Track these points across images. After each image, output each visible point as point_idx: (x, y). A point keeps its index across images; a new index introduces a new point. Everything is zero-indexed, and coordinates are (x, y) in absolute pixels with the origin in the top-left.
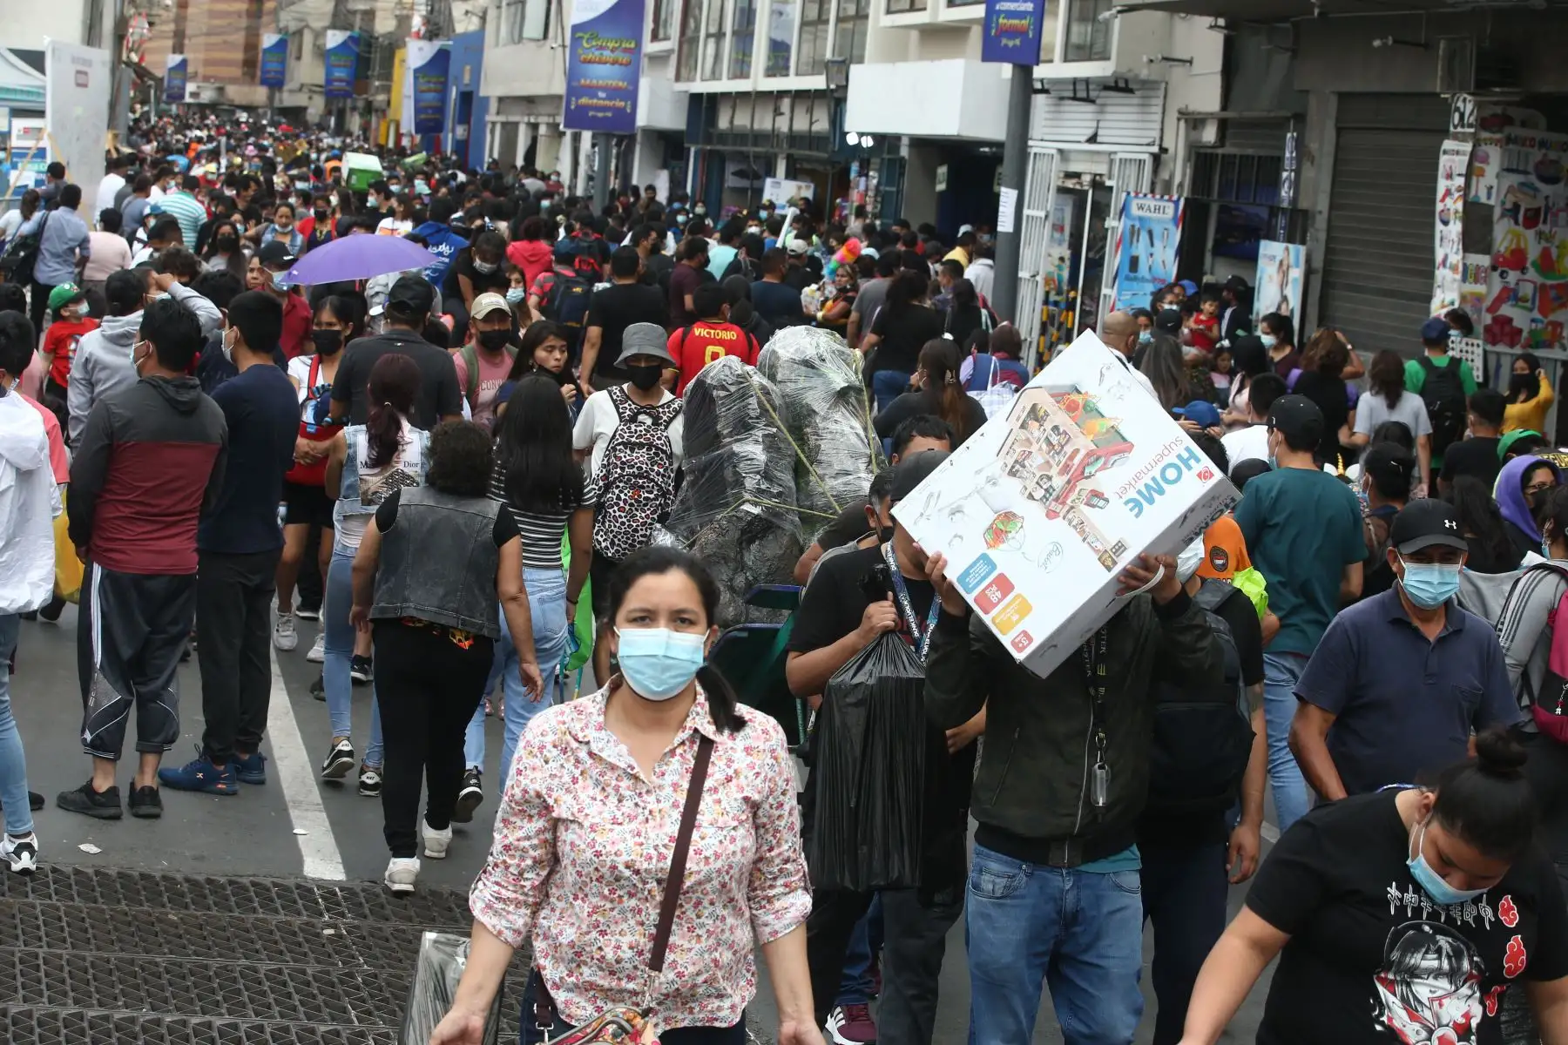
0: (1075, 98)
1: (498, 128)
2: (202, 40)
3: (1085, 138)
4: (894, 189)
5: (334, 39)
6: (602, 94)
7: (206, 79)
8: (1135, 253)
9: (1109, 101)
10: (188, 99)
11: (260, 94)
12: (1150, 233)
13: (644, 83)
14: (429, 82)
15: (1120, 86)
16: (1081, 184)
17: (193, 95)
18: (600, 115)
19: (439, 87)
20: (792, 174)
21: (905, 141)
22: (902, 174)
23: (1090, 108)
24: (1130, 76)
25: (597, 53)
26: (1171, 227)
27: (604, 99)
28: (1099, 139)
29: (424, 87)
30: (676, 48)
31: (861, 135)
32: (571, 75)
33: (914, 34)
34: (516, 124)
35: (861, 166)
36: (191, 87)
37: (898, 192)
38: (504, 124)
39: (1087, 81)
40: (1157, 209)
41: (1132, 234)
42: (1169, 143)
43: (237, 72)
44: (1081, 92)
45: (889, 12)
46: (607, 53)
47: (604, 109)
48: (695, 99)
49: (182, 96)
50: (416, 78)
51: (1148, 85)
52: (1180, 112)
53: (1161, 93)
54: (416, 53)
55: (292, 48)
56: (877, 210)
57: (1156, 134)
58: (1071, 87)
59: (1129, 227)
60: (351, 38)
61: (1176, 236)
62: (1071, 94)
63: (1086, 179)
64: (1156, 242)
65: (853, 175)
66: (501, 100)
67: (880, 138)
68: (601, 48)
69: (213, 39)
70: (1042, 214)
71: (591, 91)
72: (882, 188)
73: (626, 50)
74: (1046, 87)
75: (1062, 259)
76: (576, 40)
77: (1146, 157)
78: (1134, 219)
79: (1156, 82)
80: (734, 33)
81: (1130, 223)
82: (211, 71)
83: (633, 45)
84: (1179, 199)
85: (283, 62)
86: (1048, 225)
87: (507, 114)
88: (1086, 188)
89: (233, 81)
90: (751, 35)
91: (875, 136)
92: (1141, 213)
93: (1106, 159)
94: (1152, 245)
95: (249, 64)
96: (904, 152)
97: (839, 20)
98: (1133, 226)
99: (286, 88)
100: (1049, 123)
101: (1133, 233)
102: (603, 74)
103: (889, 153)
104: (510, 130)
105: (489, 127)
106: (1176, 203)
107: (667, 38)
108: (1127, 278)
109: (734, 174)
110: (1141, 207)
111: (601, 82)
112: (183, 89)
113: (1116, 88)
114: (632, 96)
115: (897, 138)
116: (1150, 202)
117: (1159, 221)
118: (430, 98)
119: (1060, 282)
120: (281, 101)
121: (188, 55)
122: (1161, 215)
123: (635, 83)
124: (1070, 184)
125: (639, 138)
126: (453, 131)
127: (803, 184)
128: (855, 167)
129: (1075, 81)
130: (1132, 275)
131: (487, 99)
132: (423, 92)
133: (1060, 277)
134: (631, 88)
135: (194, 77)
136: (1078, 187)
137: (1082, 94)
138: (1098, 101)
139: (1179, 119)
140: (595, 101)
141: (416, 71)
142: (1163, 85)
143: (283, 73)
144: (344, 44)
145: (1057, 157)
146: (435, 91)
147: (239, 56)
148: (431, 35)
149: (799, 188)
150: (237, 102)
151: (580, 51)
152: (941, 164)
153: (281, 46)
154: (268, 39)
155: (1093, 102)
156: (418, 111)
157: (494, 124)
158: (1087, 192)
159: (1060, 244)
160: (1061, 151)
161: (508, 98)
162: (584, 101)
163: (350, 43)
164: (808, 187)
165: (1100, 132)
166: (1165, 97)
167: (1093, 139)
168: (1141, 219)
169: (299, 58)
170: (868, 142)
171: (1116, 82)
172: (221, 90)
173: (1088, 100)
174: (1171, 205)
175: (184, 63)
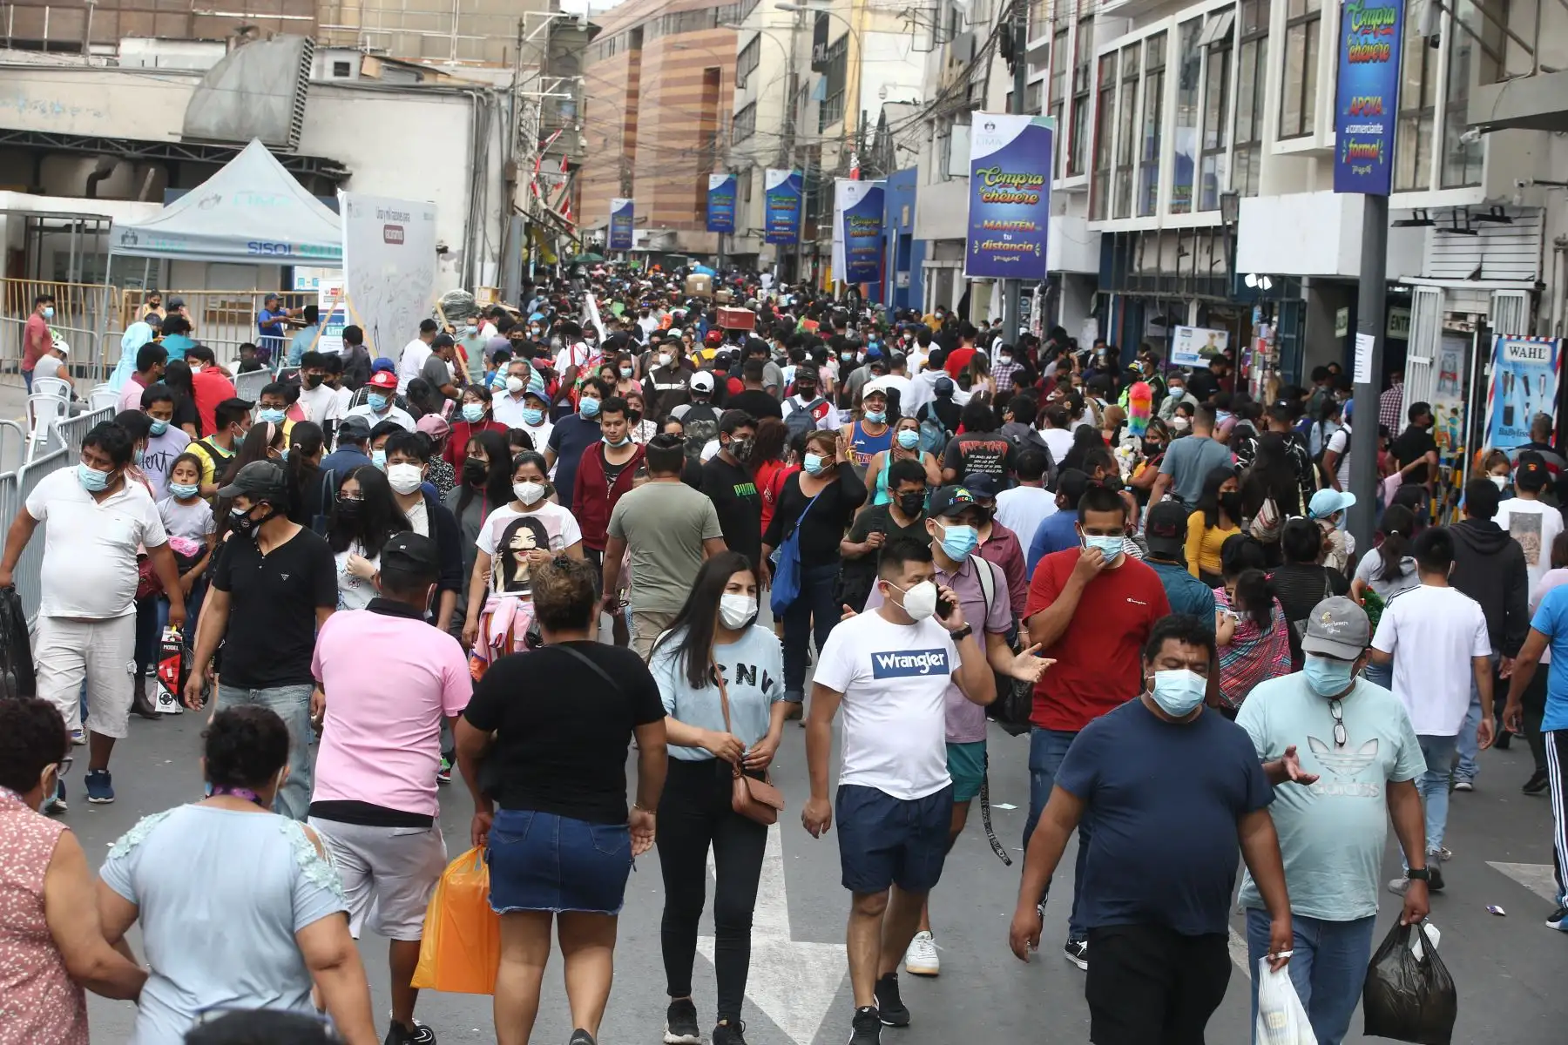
0: (1455, 230)
1: (935, 273)
2: (651, 182)
3: (1466, 274)
4: (1294, 336)
5: (775, 178)
6: (1007, 237)
7: (657, 224)
8: (1508, 403)
9: (1492, 232)
10: (636, 247)
11: (711, 240)
12: (1526, 380)
13: (1055, 224)
14: (862, 225)
15: (1495, 214)
16: (1467, 326)
17: (641, 242)
18: (1007, 260)
19: (874, 231)
20: (1204, 322)
21: (1305, 282)
22: (1302, 320)
23: (1473, 240)
24: (1503, 202)
25: (1001, 191)
26: (1549, 372)
27: (1010, 242)
28: (1484, 275)
29: (858, 231)
30: (1090, 183)
31: (1260, 276)
32: (975, 216)
33: (1312, 161)
34: (951, 270)
35: (1263, 312)
36: (638, 234)
37: (1298, 338)
38: (940, 270)
39: (1466, 209)
40: (1532, 353)
41: (1505, 382)
42: (1547, 280)
43: (690, 216)
44: (1464, 223)
45: (1281, 138)
46: (1012, 190)
47: (1011, 252)
48: (1107, 238)
49: (629, 244)
50: (846, 222)
51: (1526, 212)
52: (1557, 243)
53: (1539, 221)
54: (848, 194)
55: (741, 190)
56: (1276, 361)
57: (1535, 267)
58: (1451, 217)
59: (1502, 373)
60: (792, 177)
61: (1555, 383)
62: (1451, 225)
63: (1472, 319)
64: (1533, 389)
65: (1255, 321)
66: (936, 242)
67: (1278, 279)
68: (1005, 185)
69: (663, 180)
70: (1427, 361)
71: (995, 233)
72: (1281, 335)
73: (1033, 187)
74: (1430, 217)
75: (1455, 411)
76: (976, 178)
77: (1522, 293)
78: (1507, 365)
79: (1532, 209)
80: (1142, 165)
81: (1502, 370)
82: (663, 215)
83: (1040, 182)
84: (1556, 341)
85: (732, 205)
86: (1436, 371)
87: (942, 259)
88: (1471, 330)
89: (686, 226)
90: (1156, 166)
91: (1272, 277)
92: (1516, 358)
93: (1486, 297)
94: (1528, 394)
95: (702, 207)
96: (1305, 295)
97: (1236, 147)
98: (1506, 373)
99: (737, 233)
100: (1437, 258)
101: (1507, 380)
102: (1009, 214)
103: (1288, 296)
104: (946, 275)
105: (927, 272)
106: (1554, 345)
107: (1081, 173)
108: (1502, 432)
109: (1153, 322)
110: (1514, 351)
111: (1006, 223)
112: (630, 236)
113: (1493, 218)
114: (1042, 238)
115: (1298, 278)
116: (1525, 345)
117: (1536, 367)
118: (863, 243)
119: (1453, 437)
120: (733, 248)
121: (634, 200)
122: (1537, 360)
123: (1044, 224)
124: (1456, 326)
125: (1063, 284)
126: (894, 279)
127: (1216, 332)
128: (1257, 312)
129: (1455, 211)
130: (1507, 428)
131: (923, 243)
132: (854, 236)
133: (1453, 430)
134: (1039, 229)
135: (643, 222)
136: (1464, 330)
137: (1462, 225)
138: (1480, 233)
139: (1556, 251)
140: (1000, 244)
141: (846, 213)
142: (1541, 213)
143: (731, 216)
144: (784, 184)
145: (1442, 296)
146: (869, 235)
147: (692, 199)
148: (863, 174)
149: (1212, 336)
150: (690, 250)
151: (982, 189)
152: (1342, 307)
153: (730, 186)
154: (716, 181)
155: (1475, 233)
156: (849, 258)
157: (931, 269)
158: (1472, 334)
159: (1453, 395)
160: (1446, 290)
161: (942, 241)
162: (988, 244)
163: (790, 184)
164: (1221, 335)
165: (1485, 267)
166: (1544, 226)
167: (1476, 275)
168: (1515, 364)
169: (748, 200)
170: (1267, 284)
171: (1492, 210)
172: (672, 236)
173: (1467, 231)
174: (1548, 348)
175: (629, 208)
